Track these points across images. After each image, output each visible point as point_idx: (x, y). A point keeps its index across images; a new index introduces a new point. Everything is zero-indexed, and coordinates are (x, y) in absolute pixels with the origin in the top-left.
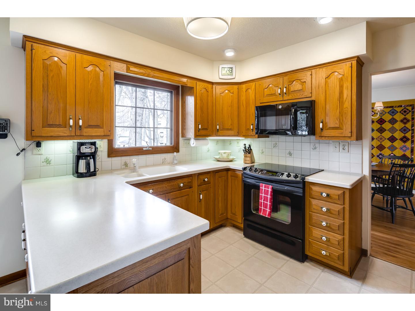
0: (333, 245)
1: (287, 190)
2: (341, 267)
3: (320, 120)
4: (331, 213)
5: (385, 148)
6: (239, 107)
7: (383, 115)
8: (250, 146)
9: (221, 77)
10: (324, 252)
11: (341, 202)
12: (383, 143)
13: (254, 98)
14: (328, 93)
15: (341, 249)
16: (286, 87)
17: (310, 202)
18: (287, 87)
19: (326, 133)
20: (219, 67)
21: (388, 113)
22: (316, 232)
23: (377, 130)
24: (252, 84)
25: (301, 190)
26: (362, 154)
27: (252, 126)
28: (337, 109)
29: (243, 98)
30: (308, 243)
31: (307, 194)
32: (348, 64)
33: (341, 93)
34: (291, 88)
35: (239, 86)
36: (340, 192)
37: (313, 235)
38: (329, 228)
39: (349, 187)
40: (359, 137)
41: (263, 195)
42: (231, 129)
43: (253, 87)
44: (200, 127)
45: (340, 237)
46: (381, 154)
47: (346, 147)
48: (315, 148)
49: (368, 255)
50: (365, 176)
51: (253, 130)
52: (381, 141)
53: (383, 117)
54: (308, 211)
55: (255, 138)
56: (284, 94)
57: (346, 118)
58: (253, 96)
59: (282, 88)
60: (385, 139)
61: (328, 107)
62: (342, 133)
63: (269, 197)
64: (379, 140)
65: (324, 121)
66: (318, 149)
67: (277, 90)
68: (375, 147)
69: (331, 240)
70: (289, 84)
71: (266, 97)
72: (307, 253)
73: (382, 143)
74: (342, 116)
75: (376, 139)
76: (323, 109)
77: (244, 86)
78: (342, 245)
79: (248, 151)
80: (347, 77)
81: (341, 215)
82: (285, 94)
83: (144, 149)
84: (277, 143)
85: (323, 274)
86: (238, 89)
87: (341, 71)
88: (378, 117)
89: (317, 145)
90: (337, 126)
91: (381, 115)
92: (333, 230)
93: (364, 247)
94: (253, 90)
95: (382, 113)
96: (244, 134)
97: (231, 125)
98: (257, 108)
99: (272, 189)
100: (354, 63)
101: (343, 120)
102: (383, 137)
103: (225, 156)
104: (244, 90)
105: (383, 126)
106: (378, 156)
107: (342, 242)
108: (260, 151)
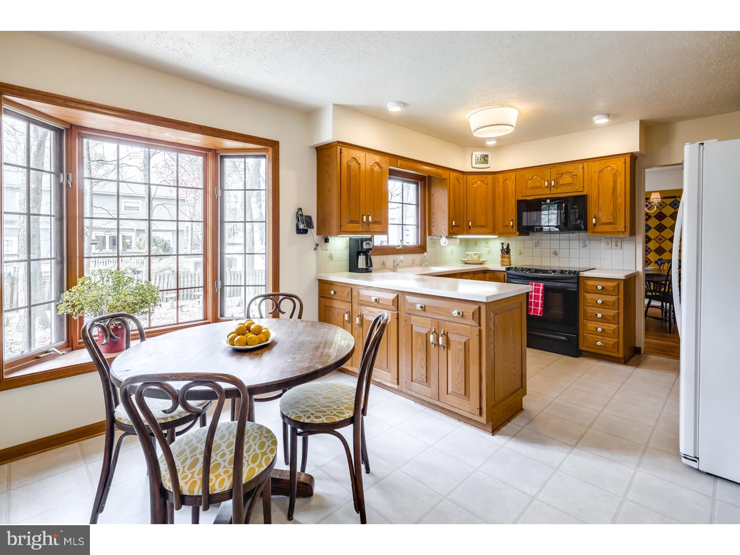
0: (608, 336)
1: (560, 286)
2: (616, 355)
3: (593, 216)
4: (606, 305)
5: (666, 251)
6: (494, 201)
7: (663, 208)
8: (508, 245)
9: (474, 165)
10: (599, 343)
11: (616, 293)
12: (663, 245)
13: (514, 190)
14: (601, 187)
15: (615, 337)
16: (554, 180)
17: (585, 297)
18: (556, 180)
19: (598, 228)
20: (472, 154)
21: (670, 205)
22: (591, 325)
23: (654, 228)
24: (511, 174)
25: (575, 285)
26: (636, 250)
27: (512, 222)
28: (611, 204)
29: (500, 190)
30: (582, 339)
31: (581, 290)
32: (622, 159)
33: (615, 188)
34: (561, 181)
35: (494, 175)
36: (615, 284)
37: (588, 329)
38: (604, 319)
39: (623, 278)
40: (633, 233)
41: (533, 294)
42: (484, 226)
43: (513, 177)
44: (454, 224)
45: (615, 326)
46: (659, 260)
47: (619, 244)
48: (585, 246)
49: (642, 353)
50: (638, 272)
51: (512, 226)
52: (660, 242)
53: (664, 211)
54: (582, 306)
55: (516, 235)
56: (552, 187)
57: (619, 213)
58: (513, 187)
59: (549, 180)
60: (666, 239)
61: (600, 201)
62: (615, 229)
63: (540, 295)
64: (658, 241)
65: (597, 216)
66: (588, 247)
67: (543, 182)
68: (653, 250)
69: (606, 330)
70: (558, 176)
71: (529, 190)
72: (582, 348)
73: (661, 245)
74: (616, 211)
75: (654, 239)
76: (596, 203)
77: (501, 176)
78: (617, 333)
79: (506, 251)
80: (621, 173)
81: (616, 305)
82: (554, 187)
83: (397, 248)
84: (540, 241)
85: (598, 363)
86: (493, 179)
87: (614, 166)
88: (654, 211)
89: (587, 243)
90: (610, 221)
91: (660, 208)
92: (608, 320)
93: (637, 345)
94: (513, 181)
95: (661, 205)
96: (501, 231)
97: (485, 221)
98: (519, 202)
99: (544, 286)
100: (628, 159)
101: (616, 215)
102: (663, 237)
103: (475, 258)
104: (501, 181)
105: (663, 222)
106: (656, 262)
107: (617, 331)
108: (518, 252)
